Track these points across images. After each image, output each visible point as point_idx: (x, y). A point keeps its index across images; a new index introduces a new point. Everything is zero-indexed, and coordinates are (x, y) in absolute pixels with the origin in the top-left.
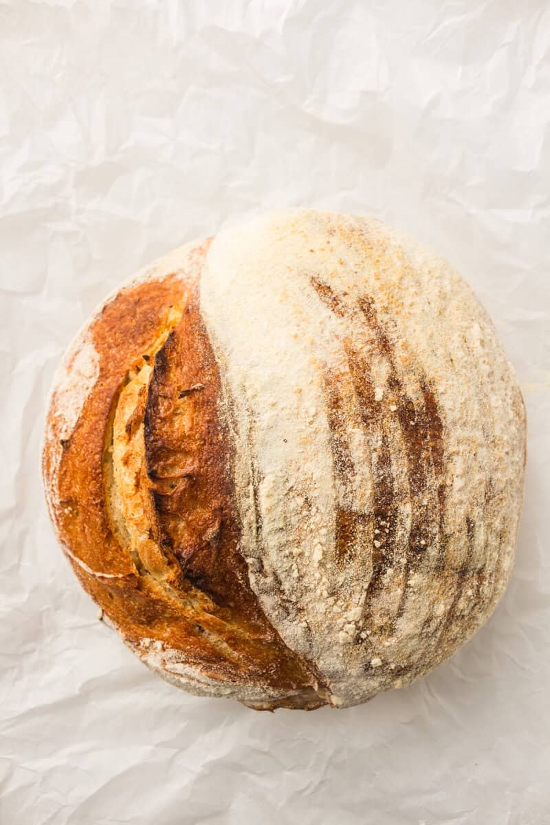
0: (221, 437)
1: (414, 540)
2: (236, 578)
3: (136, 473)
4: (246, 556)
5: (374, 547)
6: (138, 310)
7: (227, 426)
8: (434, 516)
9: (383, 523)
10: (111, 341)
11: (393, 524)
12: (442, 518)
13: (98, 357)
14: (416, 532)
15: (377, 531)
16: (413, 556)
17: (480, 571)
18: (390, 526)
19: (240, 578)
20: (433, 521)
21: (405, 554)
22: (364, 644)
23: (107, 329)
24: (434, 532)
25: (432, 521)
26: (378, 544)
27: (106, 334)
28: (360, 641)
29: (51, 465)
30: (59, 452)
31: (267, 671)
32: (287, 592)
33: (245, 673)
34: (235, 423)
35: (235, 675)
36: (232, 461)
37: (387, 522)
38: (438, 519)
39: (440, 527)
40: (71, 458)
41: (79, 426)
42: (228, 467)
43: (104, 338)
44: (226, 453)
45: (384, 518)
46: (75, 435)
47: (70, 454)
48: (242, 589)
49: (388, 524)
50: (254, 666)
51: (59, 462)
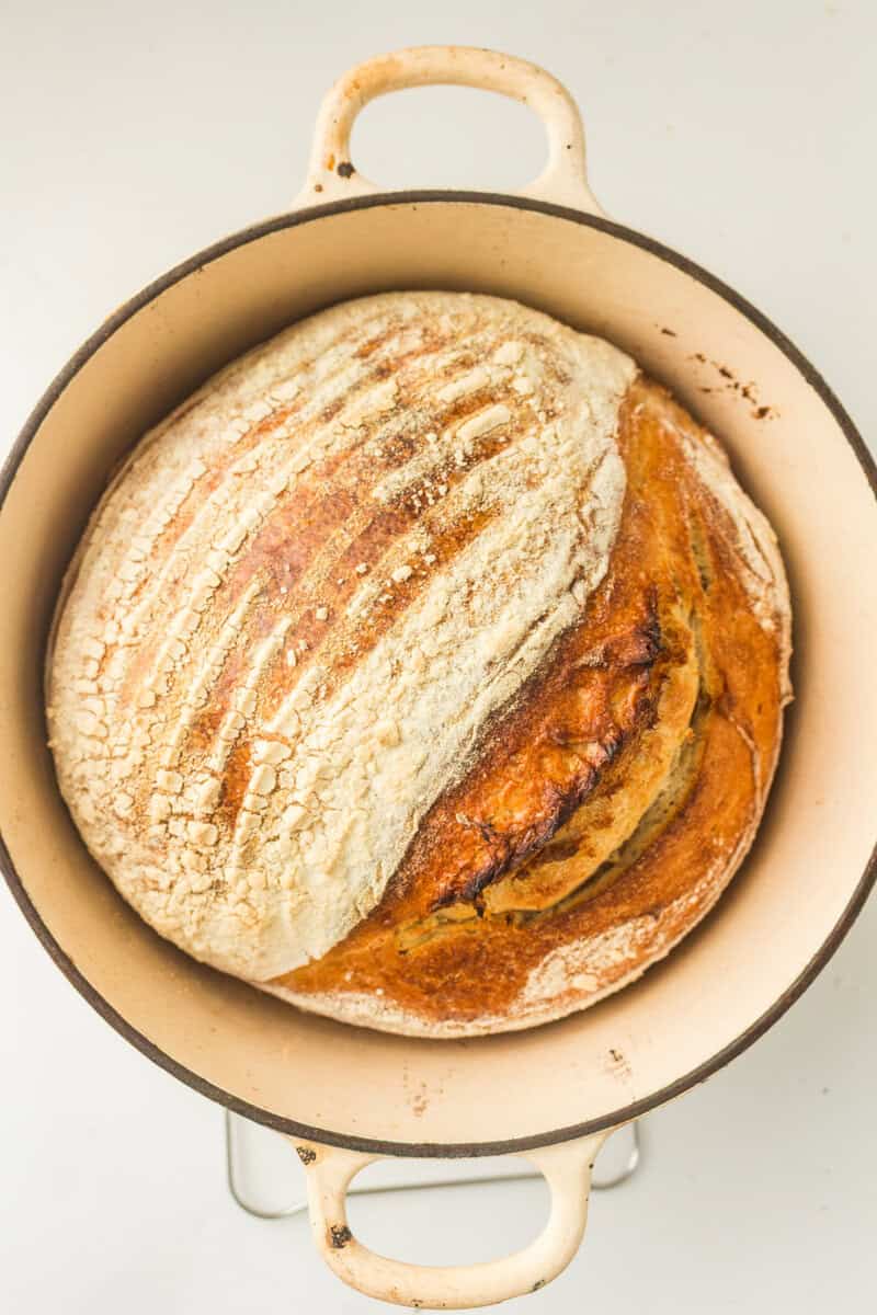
0: (492, 744)
1: (403, 457)
2: (611, 595)
3: (609, 797)
4: (580, 606)
5: (448, 490)
6: (439, 983)
7: (473, 749)
8: (359, 459)
9: (417, 504)
10: (503, 977)
11: (408, 493)
12: (353, 449)
13: (533, 974)
14: (393, 460)
15: (431, 502)
16: (419, 442)
17: (363, 355)
18: (413, 494)
19: (608, 592)
20: (364, 456)
21: (425, 452)
22: (550, 407)
23: (493, 994)
24: (375, 445)
25: (366, 457)
26: (442, 489)
27: (499, 989)
28: (551, 413)
29: (689, 906)
30: (670, 912)
31: (675, 475)
32: (575, 531)
33: (698, 496)
34: (463, 744)
35: (710, 505)
36: (503, 710)
37: (412, 501)
38: (358, 452)
39: (363, 443)
40: (663, 892)
41: (624, 919)
42: (513, 707)
43: (507, 987)
44: (501, 722)
45: (410, 508)
46: (638, 913)
47: (662, 896)
48: (616, 580)
49: (414, 497)
50: (681, 495)
51: (680, 902)
